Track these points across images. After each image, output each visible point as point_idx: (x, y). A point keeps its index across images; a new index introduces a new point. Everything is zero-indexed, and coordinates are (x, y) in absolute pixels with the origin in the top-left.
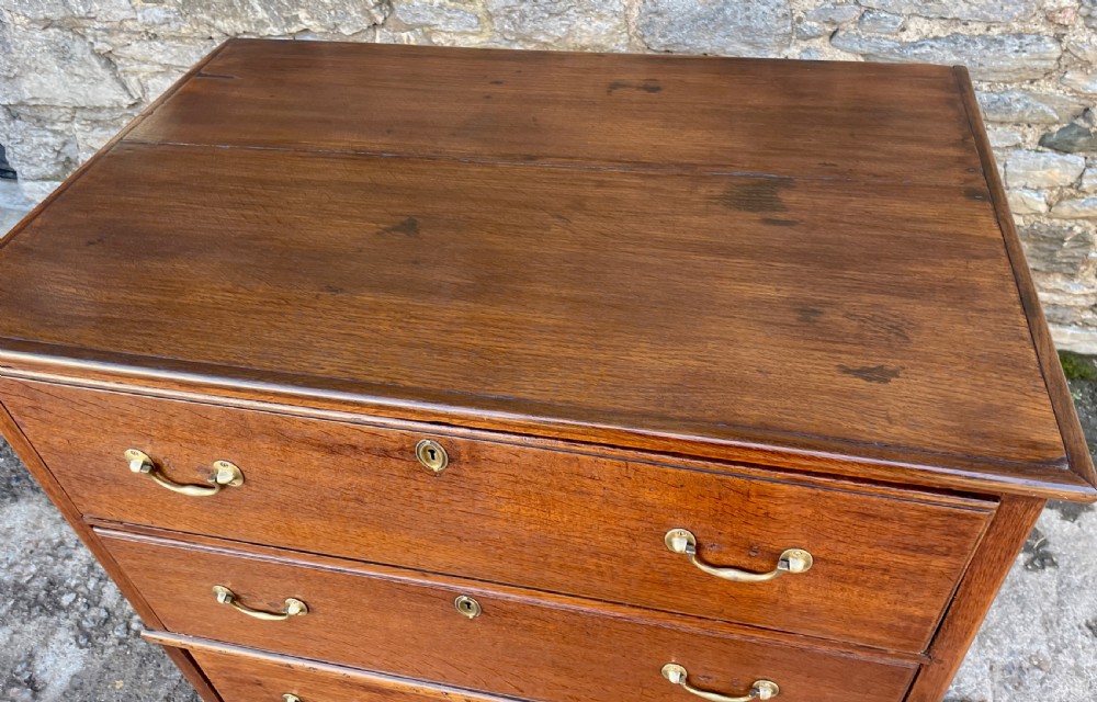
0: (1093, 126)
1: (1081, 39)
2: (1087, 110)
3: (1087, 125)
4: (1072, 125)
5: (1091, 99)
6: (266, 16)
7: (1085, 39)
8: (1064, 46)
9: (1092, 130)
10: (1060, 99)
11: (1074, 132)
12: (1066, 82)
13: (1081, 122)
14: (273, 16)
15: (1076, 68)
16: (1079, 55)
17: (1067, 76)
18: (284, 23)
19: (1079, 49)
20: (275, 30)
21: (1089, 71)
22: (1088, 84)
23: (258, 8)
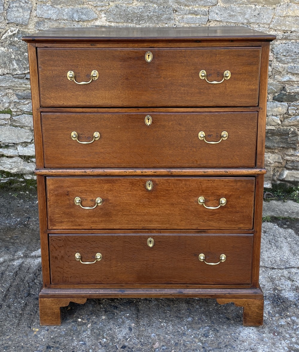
0: (287, 92)
1: (276, 65)
2: (284, 88)
3: (285, 93)
4: (281, 93)
5: (284, 84)
6: (17, 67)
7: (277, 65)
8: (272, 67)
9: (287, 94)
10: (275, 84)
11: (282, 95)
12: (275, 79)
13: (283, 92)
14: (20, 67)
15: (277, 74)
16: (277, 69)
17: (275, 77)
18: (23, 69)
19: (277, 68)
20: (19, 72)
21: (281, 75)
22: (282, 79)
23: (15, 64)
